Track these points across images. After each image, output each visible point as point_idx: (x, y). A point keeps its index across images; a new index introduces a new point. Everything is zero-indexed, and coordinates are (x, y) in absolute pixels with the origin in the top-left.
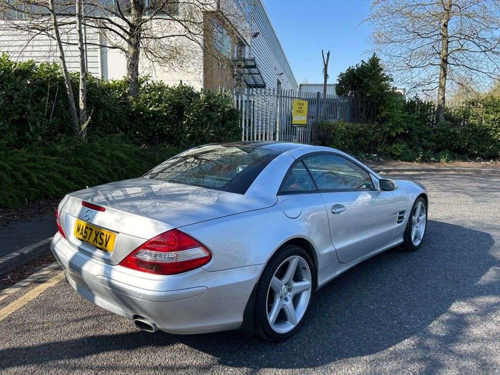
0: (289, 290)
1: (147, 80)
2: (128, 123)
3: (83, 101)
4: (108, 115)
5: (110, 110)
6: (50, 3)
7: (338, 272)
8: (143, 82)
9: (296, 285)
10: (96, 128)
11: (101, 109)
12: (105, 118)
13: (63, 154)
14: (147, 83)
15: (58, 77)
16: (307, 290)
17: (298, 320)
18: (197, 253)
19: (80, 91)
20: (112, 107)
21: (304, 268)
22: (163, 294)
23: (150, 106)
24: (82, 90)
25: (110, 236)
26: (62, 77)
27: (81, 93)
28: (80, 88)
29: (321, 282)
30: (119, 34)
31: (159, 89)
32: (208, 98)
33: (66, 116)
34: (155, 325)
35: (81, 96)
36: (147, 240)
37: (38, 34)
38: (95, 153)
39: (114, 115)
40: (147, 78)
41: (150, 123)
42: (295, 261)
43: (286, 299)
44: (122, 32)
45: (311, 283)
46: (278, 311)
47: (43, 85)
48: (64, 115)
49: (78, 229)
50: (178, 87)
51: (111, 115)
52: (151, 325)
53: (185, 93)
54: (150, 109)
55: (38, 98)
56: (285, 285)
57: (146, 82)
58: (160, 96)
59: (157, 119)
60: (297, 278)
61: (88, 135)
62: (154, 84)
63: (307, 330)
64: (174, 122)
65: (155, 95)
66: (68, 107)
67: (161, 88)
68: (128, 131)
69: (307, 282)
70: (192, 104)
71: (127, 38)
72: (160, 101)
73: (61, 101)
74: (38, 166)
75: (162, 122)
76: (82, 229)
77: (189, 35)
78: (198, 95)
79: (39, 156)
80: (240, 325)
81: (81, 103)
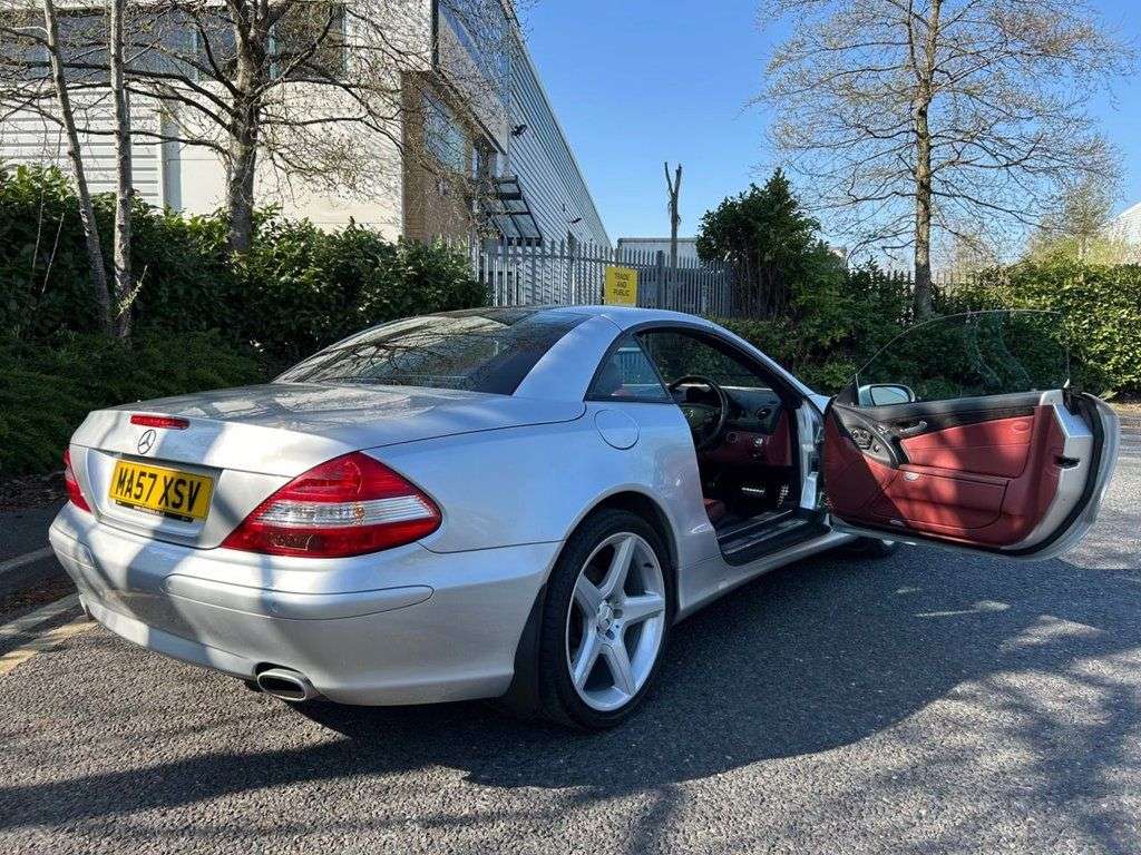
0: (617, 613)
1: (271, 215)
2: (228, 311)
3: (124, 253)
4: (181, 292)
5: (185, 281)
6: (49, 32)
7: (723, 586)
8: (264, 220)
9: (628, 601)
10: (154, 321)
11: (164, 276)
12: (174, 298)
13: (71, 371)
14: (273, 223)
15: (62, 199)
16: (655, 615)
17: (639, 684)
18: (406, 508)
19: (117, 229)
20: (191, 273)
21: (649, 565)
23: (282, 273)
24: (120, 226)
25: (199, 485)
26: (73, 200)
27: (118, 234)
28: (117, 223)
29: (685, 602)
30: (208, 112)
31: (302, 237)
32: (412, 259)
33: (80, 289)
34: (308, 682)
35: (117, 241)
36: (289, 480)
37: (17, 109)
38: (152, 371)
39: (195, 293)
40: (272, 211)
41: (281, 311)
42: (627, 545)
43: (609, 634)
44: (214, 109)
45: (664, 599)
46: (593, 659)
47: (27, 216)
48: (75, 288)
49: (121, 482)
50: (345, 233)
51: (188, 292)
52: (301, 684)
53: (359, 245)
54: (282, 279)
55: (13, 246)
56: (608, 600)
57: (269, 221)
58: (304, 251)
59: (296, 301)
60: (633, 586)
61: (133, 334)
62: (290, 226)
63: (659, 707)
64: (337, 310)
65: (291, 249)
66: (84, 268)
67: (306, 233)
68: (229, 330)
69: (655, 598)
70: (377, 269)
71: (229, 121)
72: (303, 261)
73: (68, 255)
74: (11, 395)
75: (309, 309)
76: (131, 481)
77: (370, 119)
78: (391, 249)
79: (16, 371)
80: (507, 686)
81: (119, 258)
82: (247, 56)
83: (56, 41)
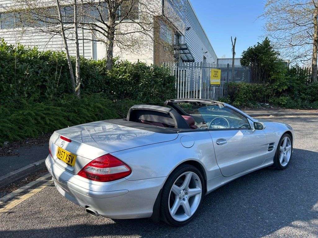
0: (186, 193)
1: (118, 59)
2: (106, 86)
3: (78, 74)
4: (94, 82)
5: (95, 79)
6: (59, 17)
7: (223, 183)
8: (116, 61)
9: (190, 190)
10: (87, 90)
11: (90, 78)
12: (92, 83)
13: (65, 106)
14: (118, 61)
15: (64, 59)
16: (199, 194)
17: (192, 214)
18: (122, 169)
19: (76, 68)
20: (96, 76)
21: (197, 180)
22: (101, 193)
23: (119, 76)
24: (77, 67)
25: (73, 157)
26: (66, 60)
27: (76, 69)
28: (76, 66)
29: (210, 189)
30: (102, 33)
31: (125, 65)
32: (155, 69)
33: (69, 83)
35: (76, 71)
37: (55, 35)
38: (85, 104)
39: (97, 81)
40: (118, 58)
41: (119, 85)
42: (189, 175)
43: (184, 199)
45: (201, 189)
46: (178, 207)
47: (55, 64)
48: (67, 82)
50: (137, 63)
51: (95, 82)
52: (95, 212)
53: (141, 67)
54: (120, 77)
55: (53, 73)
56: (183, 190)
57: (117, 61)
58: (125, 69)
59: (123, 83)
60: (192, 185)
61: (81, 94)
62: (122, 62)
63: (198, 220)
64: (134, 85)
65: (122, 69)
66: (70, 77)
68: (106, 91)
69: (199, 189)
70: (144, 74)
71: (106, 34)
72: (125, 72)
73: (66, 74)
74: (50, 112)
75: (126, 85)
76: (60, 152)
78: (149, 68)
79: (51, 107)
80: (151, 215)
81: (77, 75)
82: (111, 17)
83: (61, 19)
